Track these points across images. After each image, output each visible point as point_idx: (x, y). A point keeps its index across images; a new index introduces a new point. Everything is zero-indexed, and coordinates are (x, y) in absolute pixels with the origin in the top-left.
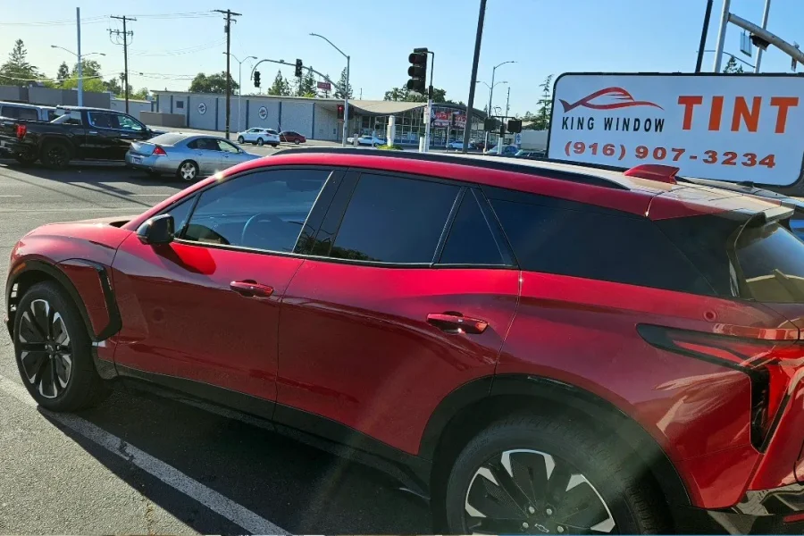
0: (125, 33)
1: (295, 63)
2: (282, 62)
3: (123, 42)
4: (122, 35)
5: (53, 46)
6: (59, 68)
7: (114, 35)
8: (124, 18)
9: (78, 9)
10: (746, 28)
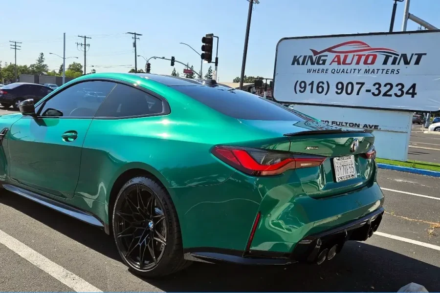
0: (85, 45)
1: (171, 59)
2: (163, 58)
3: (84, 50)
4: (84, 46)
5: (50, 53)
6: (60, 67)
7: (79, 46)
8: (85, 37)
9: (64, 34)
10: (422, 25)
